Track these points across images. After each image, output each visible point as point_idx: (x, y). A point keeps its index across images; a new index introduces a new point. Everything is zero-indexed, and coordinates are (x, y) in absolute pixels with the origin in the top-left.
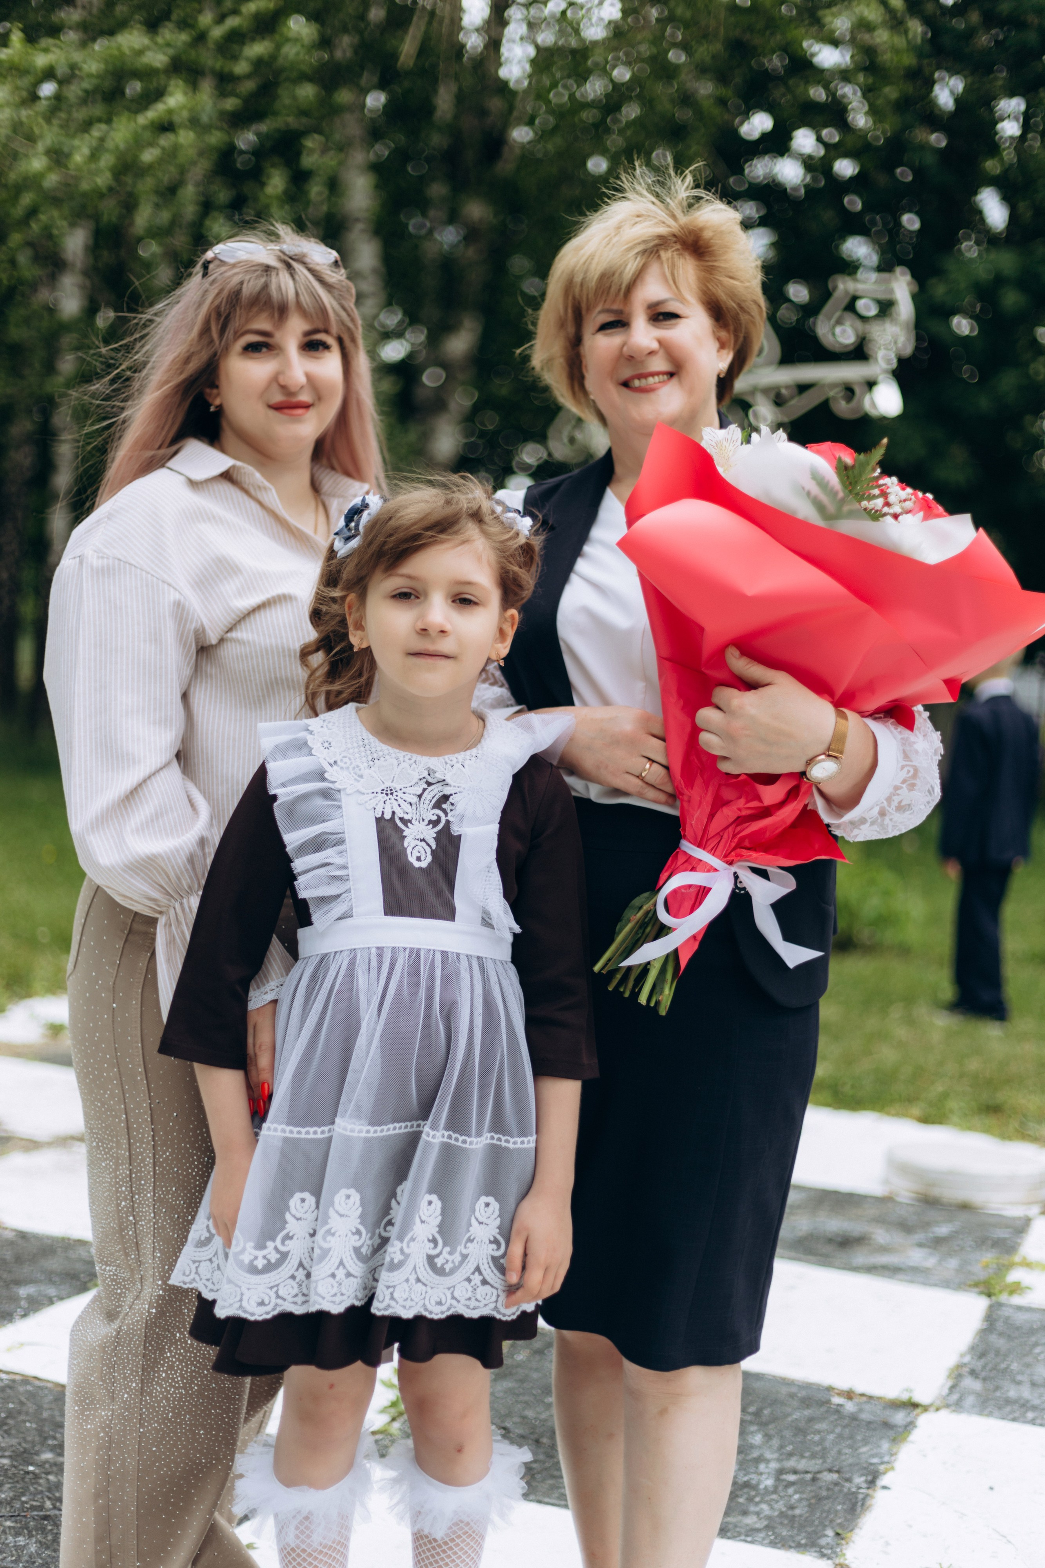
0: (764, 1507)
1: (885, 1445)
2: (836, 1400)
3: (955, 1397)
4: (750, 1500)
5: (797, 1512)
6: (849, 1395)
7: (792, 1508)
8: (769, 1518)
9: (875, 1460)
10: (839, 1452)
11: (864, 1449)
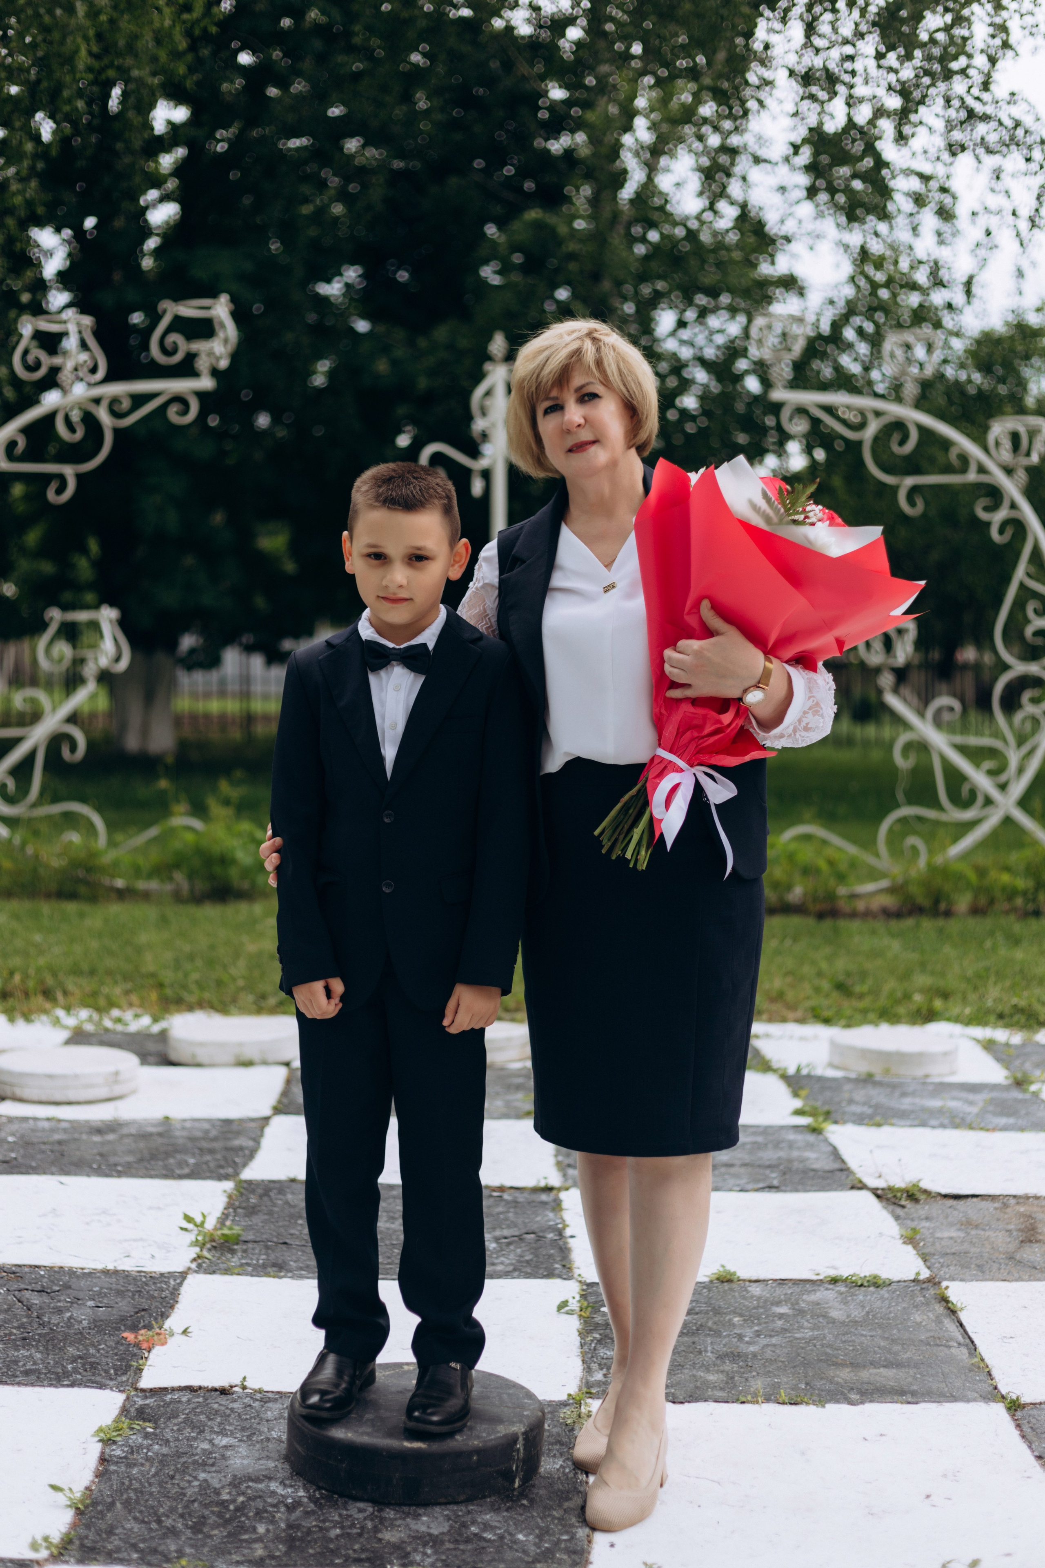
0: (502, 1259)
1: (551, 1215)
2: (495, 1194)
3: (570, 1183)
4: (491, 1257)
5: (527, 1258)
6: (502, 1189)
7: (521, 1256)
8: (512, 1264)
9: (551, 1223)
10: (524, 1222)
11: (538, 1219)
